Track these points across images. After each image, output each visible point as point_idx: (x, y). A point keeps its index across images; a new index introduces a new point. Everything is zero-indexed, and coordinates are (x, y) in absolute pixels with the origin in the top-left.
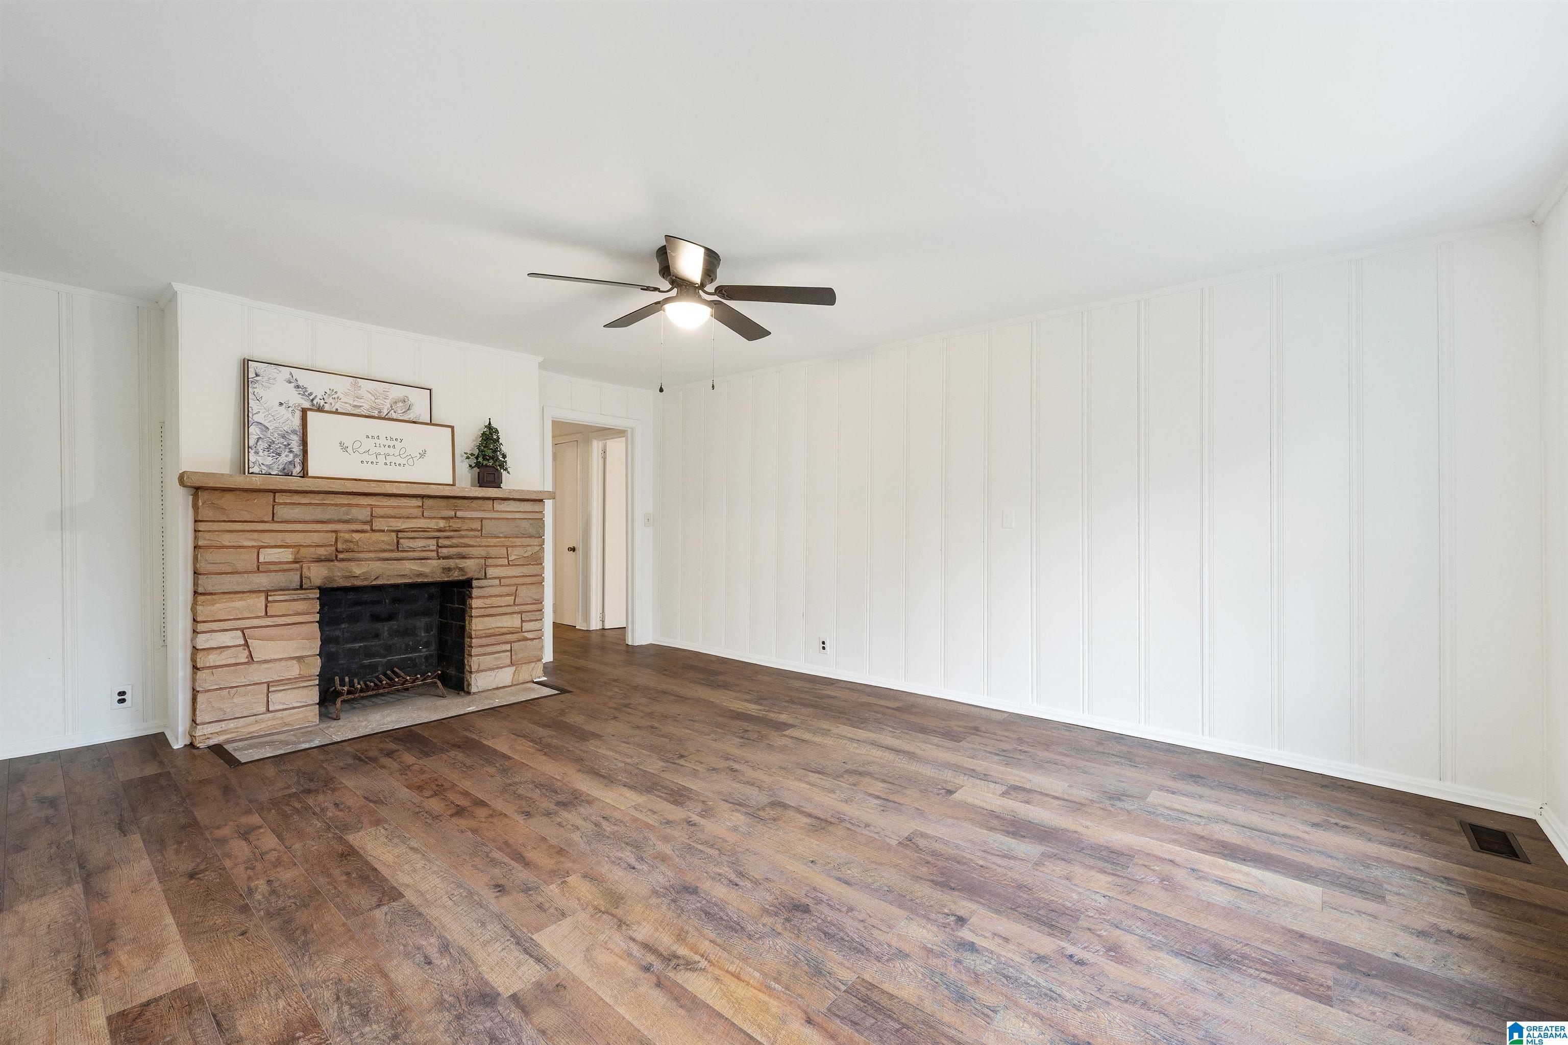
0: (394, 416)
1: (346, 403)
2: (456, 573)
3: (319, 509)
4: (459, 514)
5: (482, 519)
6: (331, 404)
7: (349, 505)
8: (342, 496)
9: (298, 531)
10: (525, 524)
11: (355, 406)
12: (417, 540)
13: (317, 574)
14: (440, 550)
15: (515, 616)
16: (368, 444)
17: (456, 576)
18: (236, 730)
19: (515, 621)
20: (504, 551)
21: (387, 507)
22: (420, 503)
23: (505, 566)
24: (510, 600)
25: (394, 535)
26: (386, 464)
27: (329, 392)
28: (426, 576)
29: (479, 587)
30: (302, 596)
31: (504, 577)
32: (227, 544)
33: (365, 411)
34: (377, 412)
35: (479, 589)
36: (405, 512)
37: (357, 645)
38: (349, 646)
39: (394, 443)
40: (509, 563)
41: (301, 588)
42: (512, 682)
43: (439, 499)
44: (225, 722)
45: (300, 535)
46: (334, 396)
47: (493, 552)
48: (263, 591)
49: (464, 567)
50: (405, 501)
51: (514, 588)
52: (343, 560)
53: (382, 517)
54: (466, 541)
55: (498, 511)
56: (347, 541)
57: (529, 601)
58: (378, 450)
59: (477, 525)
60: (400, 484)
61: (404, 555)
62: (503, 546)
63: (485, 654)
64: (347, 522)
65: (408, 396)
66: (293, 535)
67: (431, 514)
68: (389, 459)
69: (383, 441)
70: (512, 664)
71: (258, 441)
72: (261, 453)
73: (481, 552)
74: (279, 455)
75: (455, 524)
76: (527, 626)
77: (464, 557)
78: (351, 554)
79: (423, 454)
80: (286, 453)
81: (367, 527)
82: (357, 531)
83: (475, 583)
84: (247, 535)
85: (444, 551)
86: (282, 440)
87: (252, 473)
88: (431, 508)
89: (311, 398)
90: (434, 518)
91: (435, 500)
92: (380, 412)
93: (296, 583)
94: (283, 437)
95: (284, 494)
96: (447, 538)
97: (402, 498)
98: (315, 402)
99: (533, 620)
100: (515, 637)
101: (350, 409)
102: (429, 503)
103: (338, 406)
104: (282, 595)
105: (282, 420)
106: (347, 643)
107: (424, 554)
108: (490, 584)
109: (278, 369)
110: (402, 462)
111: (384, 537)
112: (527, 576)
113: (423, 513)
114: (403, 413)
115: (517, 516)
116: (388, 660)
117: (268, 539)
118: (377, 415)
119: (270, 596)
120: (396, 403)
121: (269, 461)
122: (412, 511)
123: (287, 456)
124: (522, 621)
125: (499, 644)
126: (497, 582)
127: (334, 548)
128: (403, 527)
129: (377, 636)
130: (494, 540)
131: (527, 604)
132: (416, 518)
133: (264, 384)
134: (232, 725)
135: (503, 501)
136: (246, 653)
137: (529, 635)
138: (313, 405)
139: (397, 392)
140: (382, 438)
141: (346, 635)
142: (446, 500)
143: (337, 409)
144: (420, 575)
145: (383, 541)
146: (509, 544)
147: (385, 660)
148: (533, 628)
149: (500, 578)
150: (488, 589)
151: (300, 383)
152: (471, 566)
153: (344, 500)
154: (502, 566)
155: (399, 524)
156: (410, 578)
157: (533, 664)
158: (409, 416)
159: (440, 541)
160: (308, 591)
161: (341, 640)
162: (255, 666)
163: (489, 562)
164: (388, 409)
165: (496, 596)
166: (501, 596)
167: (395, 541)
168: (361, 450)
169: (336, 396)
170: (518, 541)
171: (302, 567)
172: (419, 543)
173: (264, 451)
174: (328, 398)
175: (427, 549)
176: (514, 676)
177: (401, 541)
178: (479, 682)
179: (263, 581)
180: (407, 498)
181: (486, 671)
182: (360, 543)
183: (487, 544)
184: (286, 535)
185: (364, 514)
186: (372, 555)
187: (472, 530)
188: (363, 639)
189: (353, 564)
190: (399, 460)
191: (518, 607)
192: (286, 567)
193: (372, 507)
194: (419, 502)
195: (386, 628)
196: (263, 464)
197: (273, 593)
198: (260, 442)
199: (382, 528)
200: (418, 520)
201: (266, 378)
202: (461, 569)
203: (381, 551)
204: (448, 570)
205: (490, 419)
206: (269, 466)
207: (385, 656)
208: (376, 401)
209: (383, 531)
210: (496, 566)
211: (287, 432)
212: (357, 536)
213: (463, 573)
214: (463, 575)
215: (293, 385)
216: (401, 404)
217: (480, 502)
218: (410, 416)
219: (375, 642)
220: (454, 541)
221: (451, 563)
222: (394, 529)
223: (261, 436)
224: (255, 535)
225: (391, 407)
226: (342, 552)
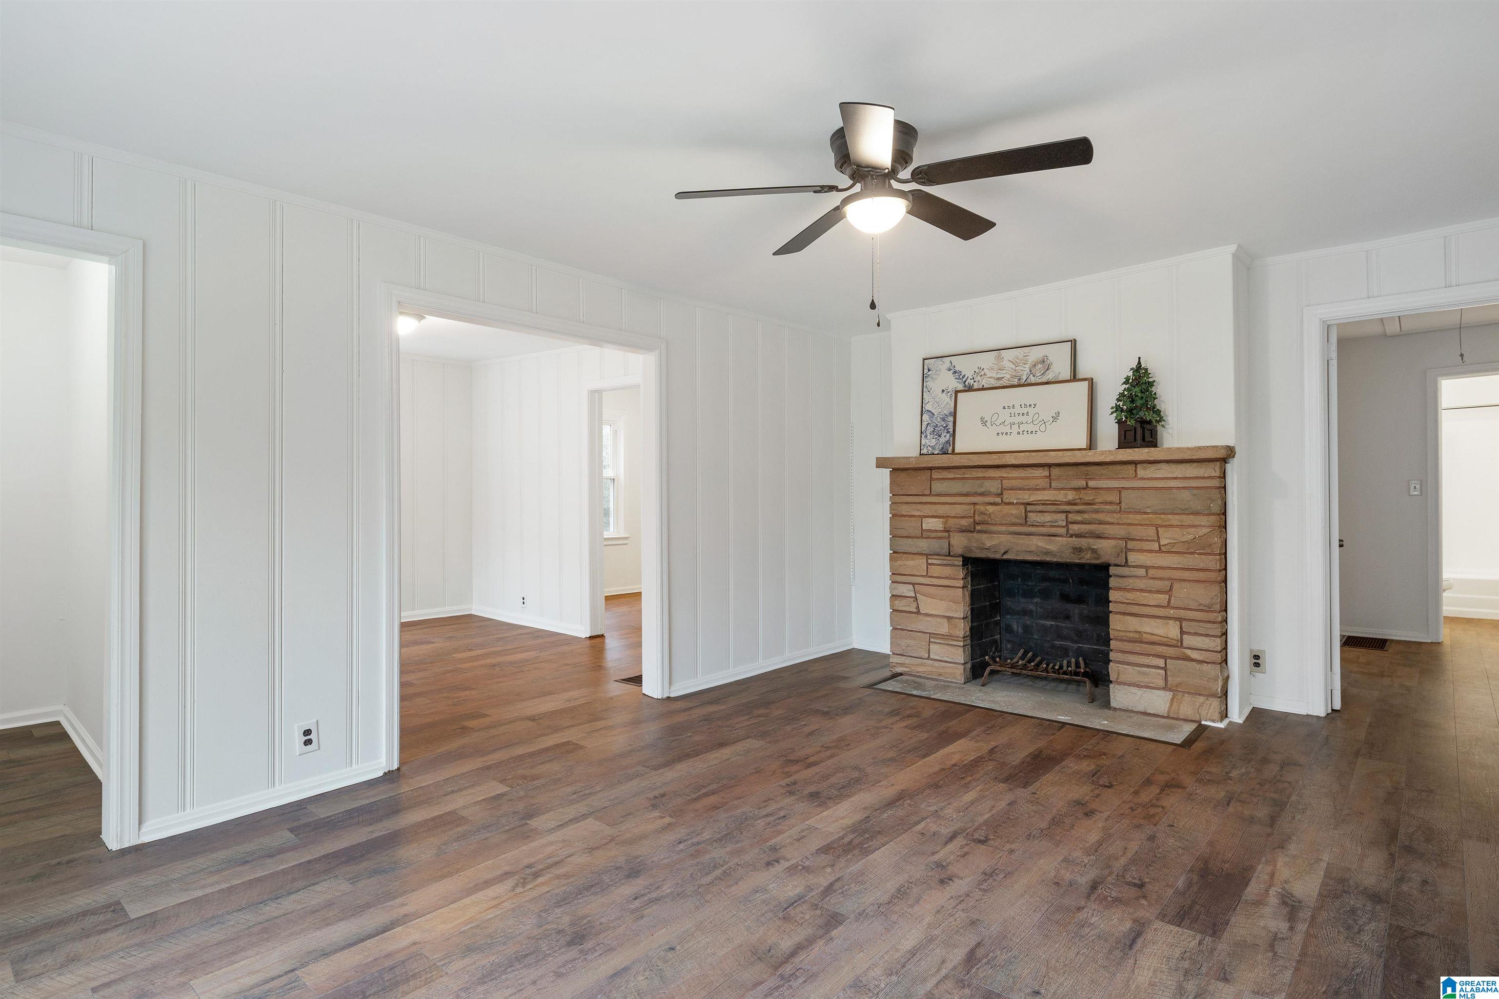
0: (1033, 380)
1: (991, 378)
2: (1089, 554)
3: (960, 483)
4: (1092, 484)
5: (1120, 490)
6: (979, 382)
7: (984, 478)
8: (978, 469)
9: (947, 503)
10: (1186, 495)
11: (999, 379)
12: (1045, 514)
13: (959, 542)
14: (1071, 526)
15: (1171, 622)
16: (1005, 415)
17: (1087, 558)
18: (909, 666)
19: (1172, 631)
20: (1151, 531)
21: (1016, 478)
22: (1046, 473)
23: (1156, 552)
24: (1163, 598)
25: (1022, 508)
26: (1019, 433)
27: (977, 371)
28: (1055, 556)
29: (1118, 576)
30: (949, 562)
31: (1153, 567)
32: (905, 513)
33: (1007, 382)
34: (1016, 380)
35: (1118, 579)
36: (1032, 483)
37: (1049, 623)
38: (1043, 622)
39: (1028, 409)
40: (1160, 549)
41: (949, 555)
42: (1169, 712)
43: (1068, 468)
44: (904, 657)
45: (948, 507)
46: (981, 374)
47: (1137, 532)
48: (925, 554)
49: (1097, 549)
50: (1032, 471)
51: (1168, 583)
52: (979, 532)
53: (1011, 489)
54: (1101, 517)
55: (1142, 479)
56: (982, 513)
57: (1193, 605)
58: (1012, 420)
59: (1114, 497)
60: (1019, 454)
61: (1033, 529)
62: (1152, 525)
63: (1128, 664)
64: (982, 494)
65: (1047, 354)
66: (943, 507)
67: (1058, 485)
68: (1023, 427)
69: (1018, 410)
70: (1166, 688)
71: (927, 427)
72: (928, 437)
73: (1121, 531)
74: (940, 436)
75: (1088, 497)
76: (1188, 640)
77: (1099, 537)
78: (985, 526)
79: (1055, 418)
80: (945, 434)
81: (998, 500)
82: (991, 504)
83: (1112, 570)
84: (914, 506)
85: (1075, 528)
86: (943, 423)
87: (922, 454)
88: (1059, 478)
89: (964, 380)
90: (1063, 489)
91: (1063, 469)
92: (1019, 380)
93: (946, 551)
94: (943, 420)
95: (937, 470)
96: (1079, 512)
97: (1029, 469)
98: (967, 383)
99: (1202, 635)
100: (1171, 651)
101: (993, 382)
102: (1055, 471)
103: (985, 383)
104: (937, 559)
105: (942, 406)
106: (1040, 618)
107: (1053, 531)
108: (1133, 574)
109: (943, 360)
110: (1036, 428)
111: (1013, 510)
112: (1188, 569)
113: (1050, 483)
114: (1042, 374)
115: (1172, 484)
116: (1079, 646)
117: (927, 510)
118: (1016, 384)
119: (929, 559)
120: (1035, 366)
121: (933, 442)
122: (1038, 482)
123: (945, 436)
124: (1182, 632)
125: (1149, 655)
126: (1142, 572)
127: (972, 520)
128: (1032, 499)
129: (1067, 617)
130: (1139, 517)
131: (1190, 609)
132: (1044, 489)
133: (933, 376)
134: (908, 661)
135: (1150, 465)
136: (915, 604)
137: (1194, 655)
138: (965, 386)
139: (1036, 354)
140: (1017, 406)
141: (1040, 610)
142: (1075, 468)
143: (983, 386)
144: (1047, 553)
145: (1012, 514)
146: (1160, 522)
147: (1075, 646)
148: (1200, 646)
149: (1147, 568)
150: (1131, 580)
151: (957, 369)
152: (1106, 549)
153: (980, 473)
154: (1150, 551)
155: (1026, 497)
156: (1038, 555)
157: (1202, 699)
158: (1047, 378)
159: (1070, 515)
160: (954, 558)
161: (1034, 614)
162: (921, 617)
163: (1131, 545)
164: (1027, 374)
165: (1142, 590)
166: (1150, 592)
167: (1023, 515)
168: (998, 423)
169: (982, 373)
170: (1174, 519)
171: (949, 536)
172: (1047, 518)
173: (931, 434)
174: (977, 376)
175: (1056, 524)
176: (1171, 705)
177: (1029, 514)
178: (1119, 696)
179: (923, 545)
180: (1034, 468)
181: (1130, 685)
182: (992, 516)
183: (1129, 521)
184: (938, 507)
185: (993, 487)
186: (1003, 528)
187: (1106, 503)
188: (1054, 618)
189: (985, 535)
190: (1030, 428)
191: (1175, 611)
192: (940, 534)
193: (1002, 478)
194: (1043, 472)
195: (1076, 611)
196: (929, 446)
197: (931, 557)
198: (928, 428)
199: (1011, 501)
200: (1046, 492)
201: (934, 371)
202: (1094, 551)
203: (1011, 525)
204: (1078, 550)
205: (1139, 358)
206: (933, 448)
207: (1077, 643)
208: (1017, 368)
209: (1012, 504)
210: (1141, 551)
211: (946, 415)
212: (991, 509)
213: (1095, 556)
214: (1095, 558)
215: (952, 371)
216: (1040, 366)
217: (1118, 467)
218: (1050, 376)
219: (1068, 624)
220: (1086, 516)
221: (1083, 542)
222: (1022, 501)
223: (930, 422)
224: (919, 506)
225: (1030, 371)
226: (979, 524)
